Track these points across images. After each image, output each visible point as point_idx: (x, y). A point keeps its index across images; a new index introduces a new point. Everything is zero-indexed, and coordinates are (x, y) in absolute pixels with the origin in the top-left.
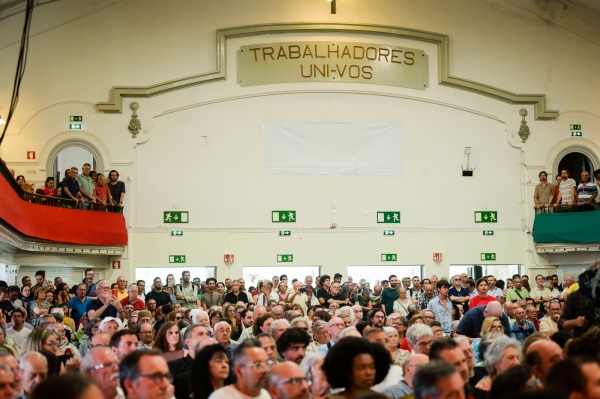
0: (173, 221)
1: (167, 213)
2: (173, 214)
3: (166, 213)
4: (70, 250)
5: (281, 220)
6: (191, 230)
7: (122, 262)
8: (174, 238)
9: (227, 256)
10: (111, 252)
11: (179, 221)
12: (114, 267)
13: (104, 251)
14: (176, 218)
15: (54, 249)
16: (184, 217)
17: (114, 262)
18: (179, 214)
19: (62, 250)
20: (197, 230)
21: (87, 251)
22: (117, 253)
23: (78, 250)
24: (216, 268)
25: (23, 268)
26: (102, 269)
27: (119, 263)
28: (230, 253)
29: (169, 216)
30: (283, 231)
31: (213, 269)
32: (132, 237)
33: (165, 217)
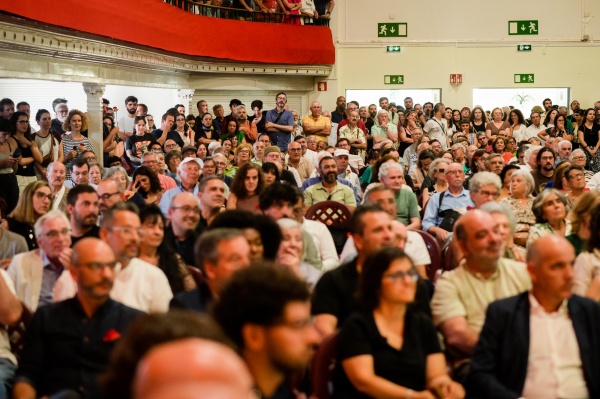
0: (389, 34)
1: (383, 24)
2: (389, 26)
3: (380, 25)
4: (259, 70)
5: (520, 32)
6: (411, 45)
7: (329, 83)
8: (389, 54)
9: (453, 76)
10: (312, 72)
11: (396, 34)
12: (319, 89)
13: (303, 71)
14: (393, 31)
15: (239, 70)
16: (402, 30)
17: (319, 84)
18: (396, 26)
19: (249, 70)
20: (418, 45)
21: (281, 71)
22: (321, 73)
23: (270, 71)
24: (441, 89)
25: (198, 91)
26: (305, 92)
27: (325, 84)
28: (456, 73)
29: (384, 28)
30: (522, 44)
31: (438, 91)
32: (339, 54)
33: (380, 30)
